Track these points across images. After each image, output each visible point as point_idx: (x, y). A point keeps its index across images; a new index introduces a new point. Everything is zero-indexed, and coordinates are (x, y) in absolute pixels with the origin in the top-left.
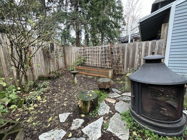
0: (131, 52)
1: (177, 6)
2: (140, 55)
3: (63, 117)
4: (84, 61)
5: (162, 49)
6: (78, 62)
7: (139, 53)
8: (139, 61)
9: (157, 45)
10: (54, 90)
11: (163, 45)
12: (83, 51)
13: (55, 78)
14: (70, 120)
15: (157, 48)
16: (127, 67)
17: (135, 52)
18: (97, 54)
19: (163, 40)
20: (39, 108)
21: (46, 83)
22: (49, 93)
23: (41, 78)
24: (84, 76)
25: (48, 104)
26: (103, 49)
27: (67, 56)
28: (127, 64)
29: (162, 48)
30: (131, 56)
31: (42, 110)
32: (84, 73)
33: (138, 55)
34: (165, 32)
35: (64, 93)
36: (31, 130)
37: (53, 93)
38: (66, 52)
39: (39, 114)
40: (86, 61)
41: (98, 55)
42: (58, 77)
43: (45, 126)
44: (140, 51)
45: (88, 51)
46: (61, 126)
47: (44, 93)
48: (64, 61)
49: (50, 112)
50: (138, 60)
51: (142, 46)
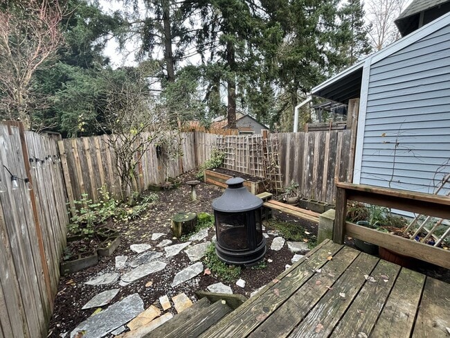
0: (297, 150)
1: (372, 67)
2: (312, 157)
3: (155, 236)
4: (223, 160)
5: (348, 150)
6: (212, 162)
7: (310, 153)
8: (310, 168)
9: (340, 139)
10: (161, 206)
11: (351, 141)
12: (223, 142)
13: (171, 189)
14: (161, 239)
15: (341, 146)
16: (291, 178)
17: (303, 151)
18: (243, 149)
19: (350, 130)
20: (138, 225)
21: (154, 196)
22: (153, 210)
23: (152, 188)
24: (216, 188)
25: (148, 221)
26: (252, 141)
27: (199, 149)
28: (290, 172)
29: (349, 146)
30: (296, 158)
31: (140, 227)
32: (217, 183)
33: (309, 158)
34: (353, 115)
35: (171, 213)
36: (126, 241)
37: (159, 210)
38: (198, 141)
39: (137, 230)
40: (226, 161)
41: (245, 151)
42: (174, 188)
43: (138, 240)
44: (312, 149)
45: (230, 143)
46: (151, 242)
47: (148, 209)
48: (194, 157)
49: (147, 230)
50: (308, 166)
51: (314, 139)
